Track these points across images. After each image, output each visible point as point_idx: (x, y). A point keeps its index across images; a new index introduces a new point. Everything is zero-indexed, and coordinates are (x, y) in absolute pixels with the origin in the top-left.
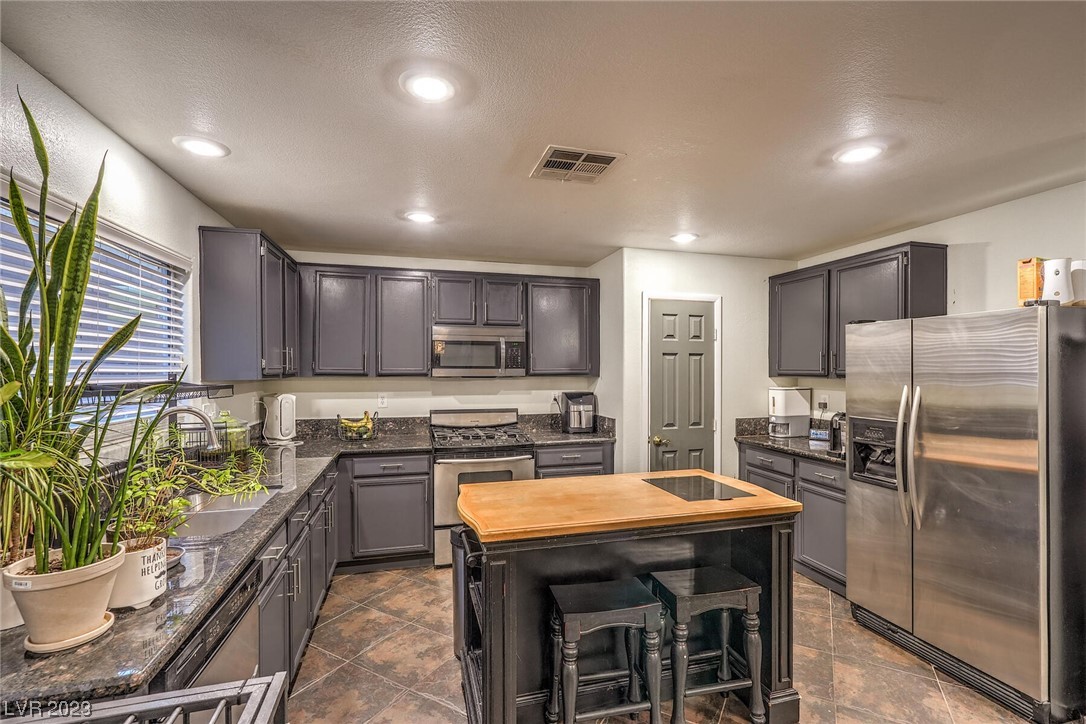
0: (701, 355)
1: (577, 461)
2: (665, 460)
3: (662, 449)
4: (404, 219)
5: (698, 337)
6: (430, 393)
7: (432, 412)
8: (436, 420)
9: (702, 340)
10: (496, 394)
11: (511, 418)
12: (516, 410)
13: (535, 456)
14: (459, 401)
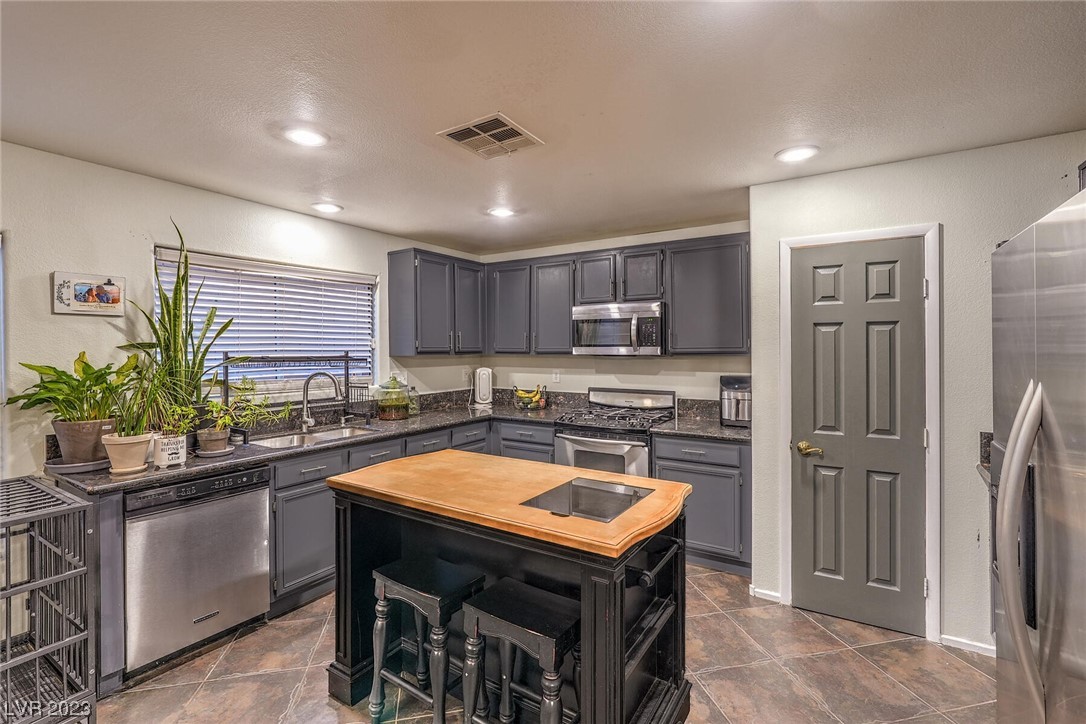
0: (895, 323)
1: (702, 459)
2: (819, 479)
3: (811, 462)
4: (489, 215)
5: (888, 295)
6: (594, 370)
7: (590, 390)
8: (593, 398)
9: (897, 300)
10: (656, 374)
11: (667, 402)
12: (673, 393)
13: (650, 444)
14: (619, 380)
